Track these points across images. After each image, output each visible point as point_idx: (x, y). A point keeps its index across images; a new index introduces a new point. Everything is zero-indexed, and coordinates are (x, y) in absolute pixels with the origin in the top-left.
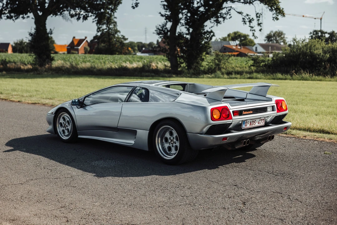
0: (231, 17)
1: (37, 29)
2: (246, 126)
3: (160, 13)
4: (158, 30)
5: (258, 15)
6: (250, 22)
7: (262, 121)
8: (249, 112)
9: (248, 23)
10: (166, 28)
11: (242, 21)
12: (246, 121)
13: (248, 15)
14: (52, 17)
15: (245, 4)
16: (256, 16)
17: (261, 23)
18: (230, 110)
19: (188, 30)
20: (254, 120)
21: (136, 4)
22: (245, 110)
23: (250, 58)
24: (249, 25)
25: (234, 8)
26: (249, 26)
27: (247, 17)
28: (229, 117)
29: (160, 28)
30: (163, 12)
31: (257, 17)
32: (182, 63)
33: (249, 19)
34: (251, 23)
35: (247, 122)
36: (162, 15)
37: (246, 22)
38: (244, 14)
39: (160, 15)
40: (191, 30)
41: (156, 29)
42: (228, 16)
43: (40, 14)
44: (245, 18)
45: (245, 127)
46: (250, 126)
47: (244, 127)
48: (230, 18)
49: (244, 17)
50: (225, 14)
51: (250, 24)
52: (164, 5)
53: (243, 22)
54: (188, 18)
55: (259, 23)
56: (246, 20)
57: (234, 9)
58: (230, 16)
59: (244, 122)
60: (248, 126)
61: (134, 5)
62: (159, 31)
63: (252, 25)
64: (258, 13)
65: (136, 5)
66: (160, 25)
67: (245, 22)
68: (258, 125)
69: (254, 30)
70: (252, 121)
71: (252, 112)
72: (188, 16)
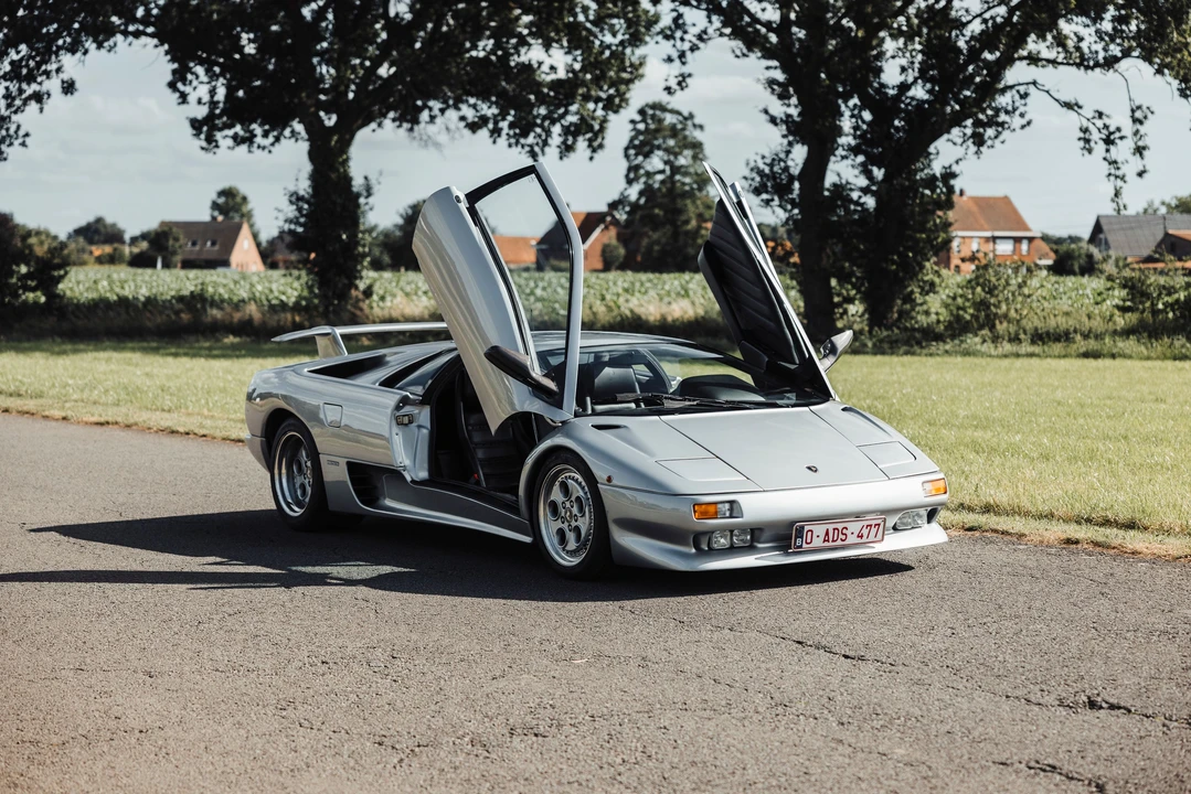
0: (1029, 123)
1: (316, 178)
3: (766, 112)
4: (754, 175)
5: (1138, 114)
6: (1108, 141)
9: (1100, 148)
10: (786, 169)
11: (1080, 139)
13: (1101, 115)
14: (374, 131)
15: (1089, 72)
16: (1132, 117)
17: (1144, 148)
19: (868, 174)
21: (680, 79)
23: (1113, 281)
24: (1104, 154)
25: (1046, 89)
26: (1105, 159)
27: (1099, 123)
29: (762, 166)
30: (778, 109)
31: (1136, 121)
32: (850, 300)
33: (1105, 132)
34: (1112, 148)
36: (773, 120)
37: (1092, 144)
38: (1088, 112)
39: (765, 117)
40: (879, 173)
41: (747, 172)
42: (1017, 121)
43: (331, 121)
44: (1091, 127)
48: (1023, 127)
49: (1085, 123)
50: (1007, 112)
51: (1108, 151)
52: (771, 82)
53: (1082, 143)
54: (865, 127)
55: (1140, 143)
56: (1095, 136)
57: (1047, 92)
58: (1024, 121)
61: (673, 83)
62: (758, 179)
63: (1115, 153)
64: (1139, 107)
65: (679, 84)
66: (763, 157)
67: (1087, 141)
69: (1123, 178)
72: (864, 122)
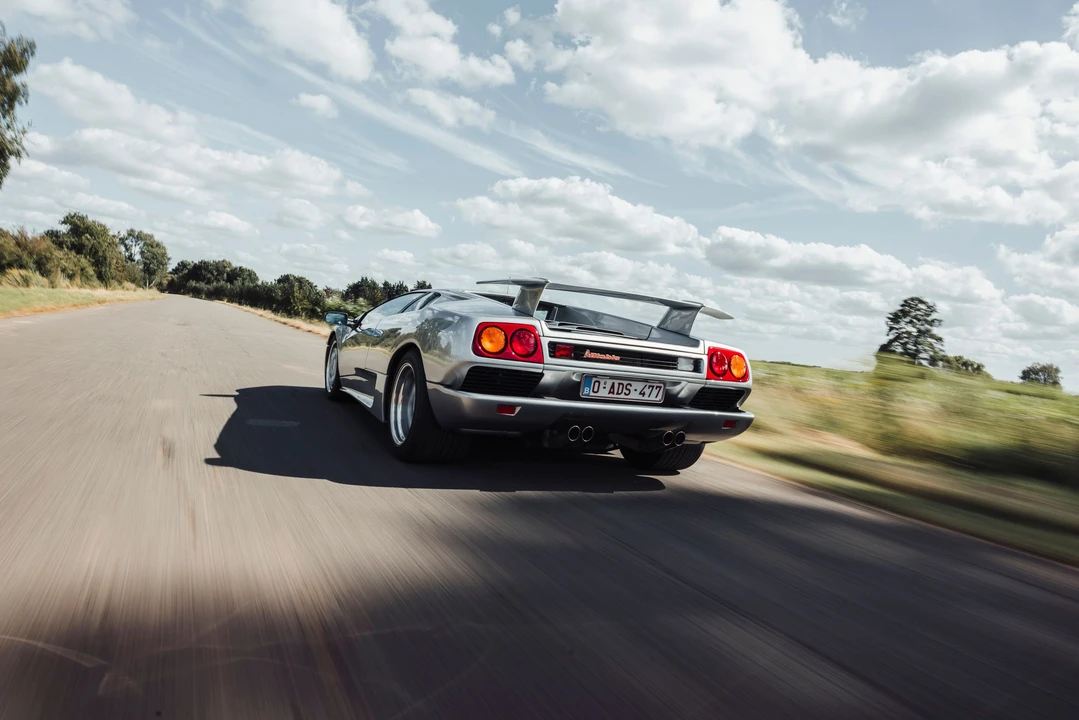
2: (593, 391)
7: (655, 391)
8: (608, 357)
12: (594, 379)
18: (542, 338)
20: (625, 383)
22: (594, 349)
28: (535, 354)
35: (599, 382)
45: (592, 394)
46: (611, 395)
47: (586, 391)
59: (588, 378)
60: (603, 393)
68: (641, 397)
70: (617, 382)
71: (618, 358)
